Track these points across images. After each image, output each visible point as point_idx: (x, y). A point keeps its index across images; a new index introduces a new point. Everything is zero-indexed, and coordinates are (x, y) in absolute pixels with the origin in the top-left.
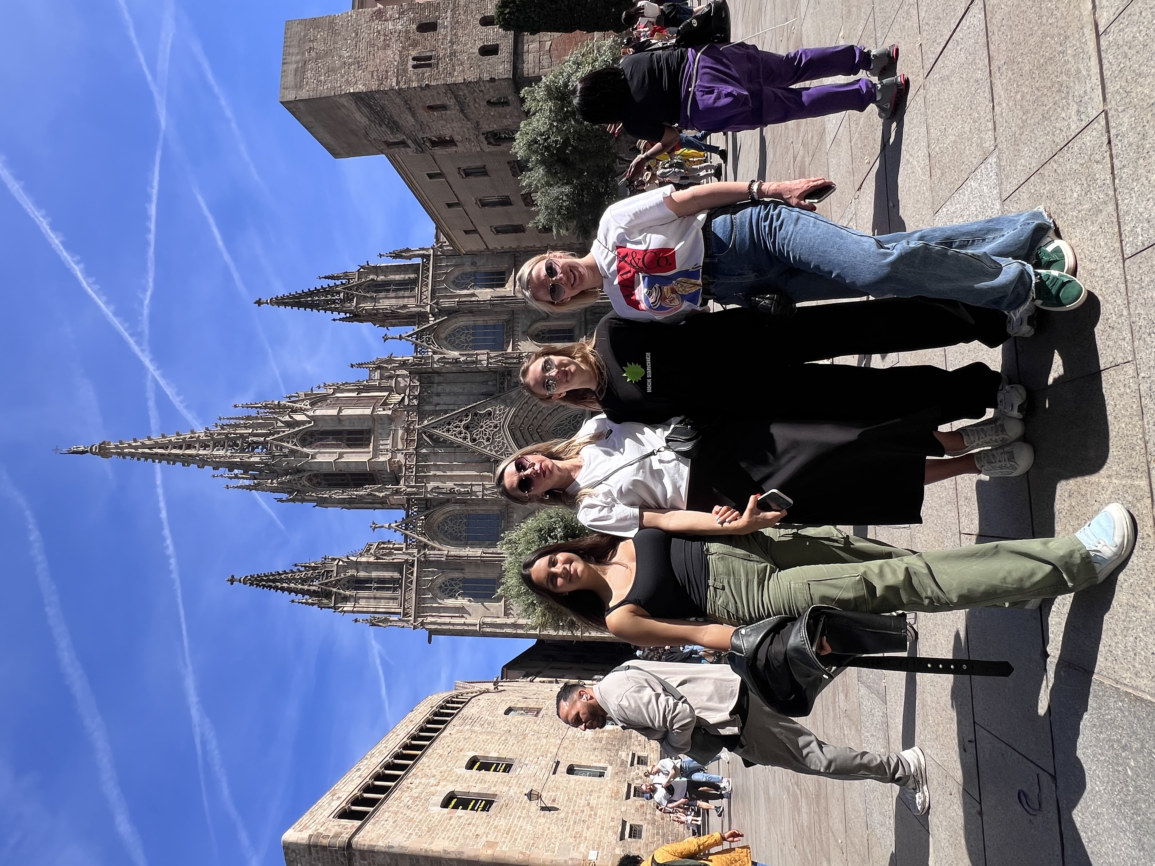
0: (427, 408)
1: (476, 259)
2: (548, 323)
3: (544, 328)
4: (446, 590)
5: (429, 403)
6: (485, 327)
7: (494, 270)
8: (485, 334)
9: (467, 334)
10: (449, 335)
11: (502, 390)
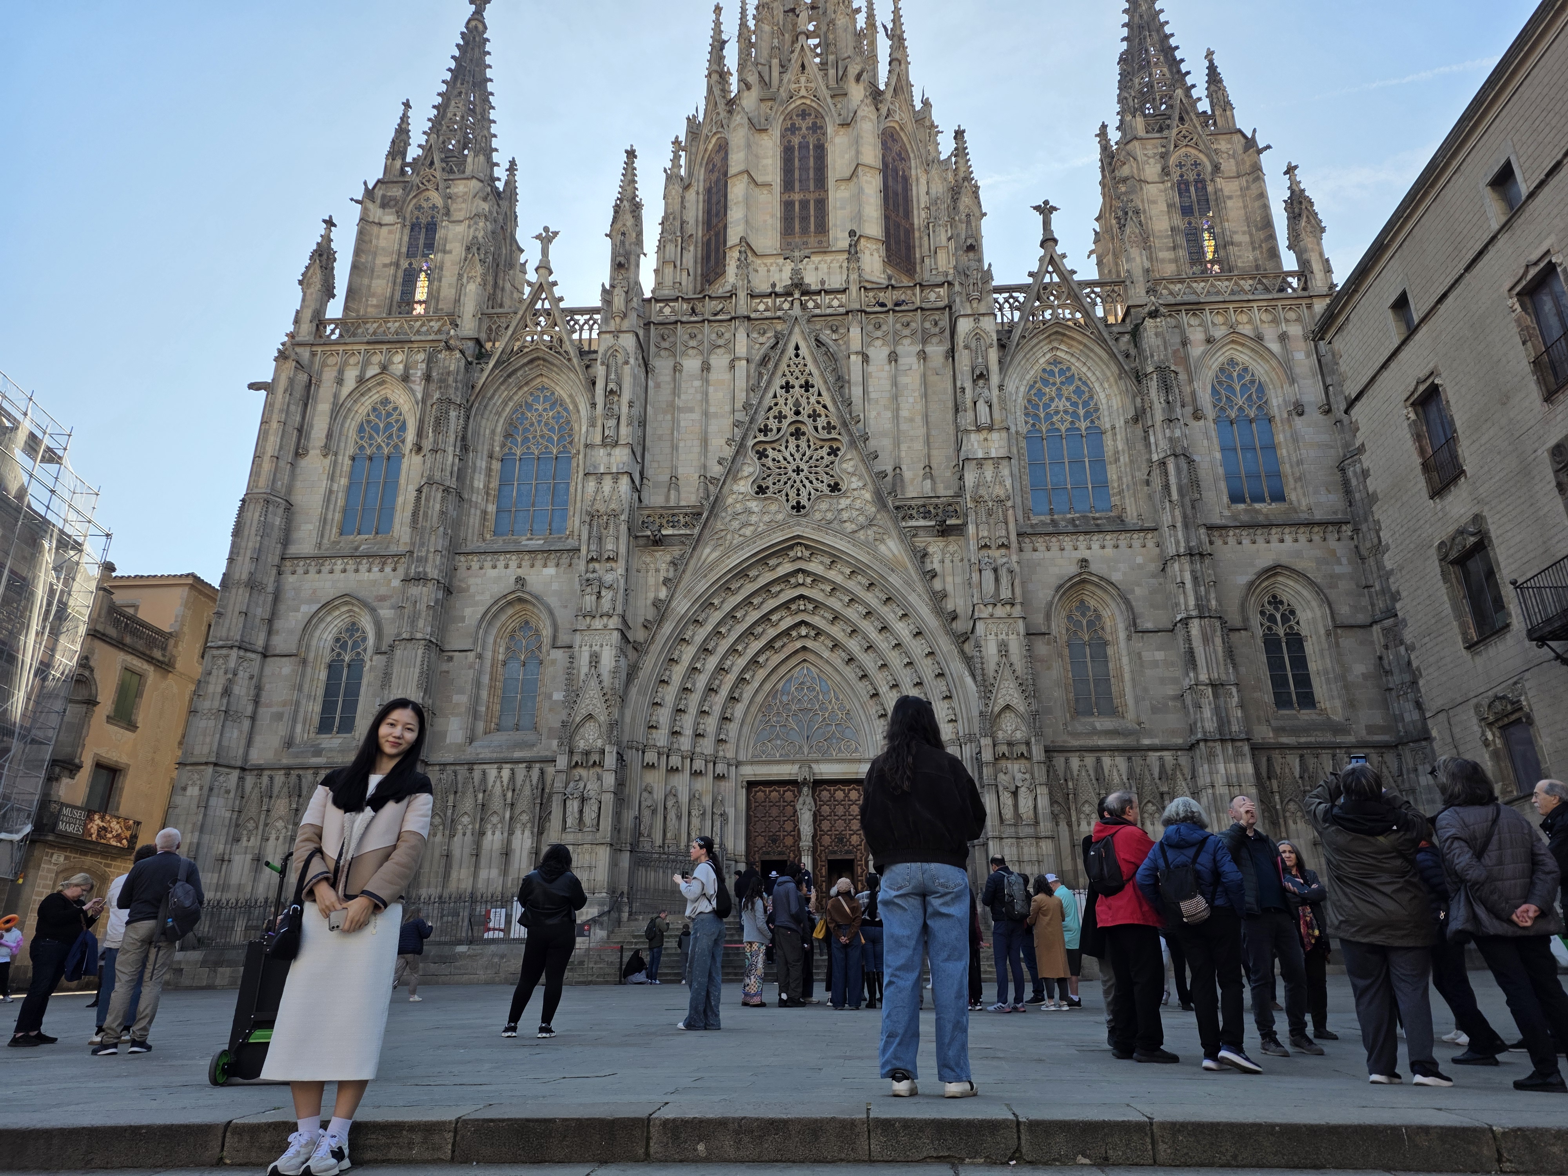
0: (855, 333)
1: (1314, 415)
2: (1122, 635)
3: (1108, 624)
4: (378, 416)
5: (868, 339)
6: (1099, 463)
7: (1286, 469)
8: (1077, 462)
9: (1075, 414)
10: (1069, 369)
11: (903, 511)
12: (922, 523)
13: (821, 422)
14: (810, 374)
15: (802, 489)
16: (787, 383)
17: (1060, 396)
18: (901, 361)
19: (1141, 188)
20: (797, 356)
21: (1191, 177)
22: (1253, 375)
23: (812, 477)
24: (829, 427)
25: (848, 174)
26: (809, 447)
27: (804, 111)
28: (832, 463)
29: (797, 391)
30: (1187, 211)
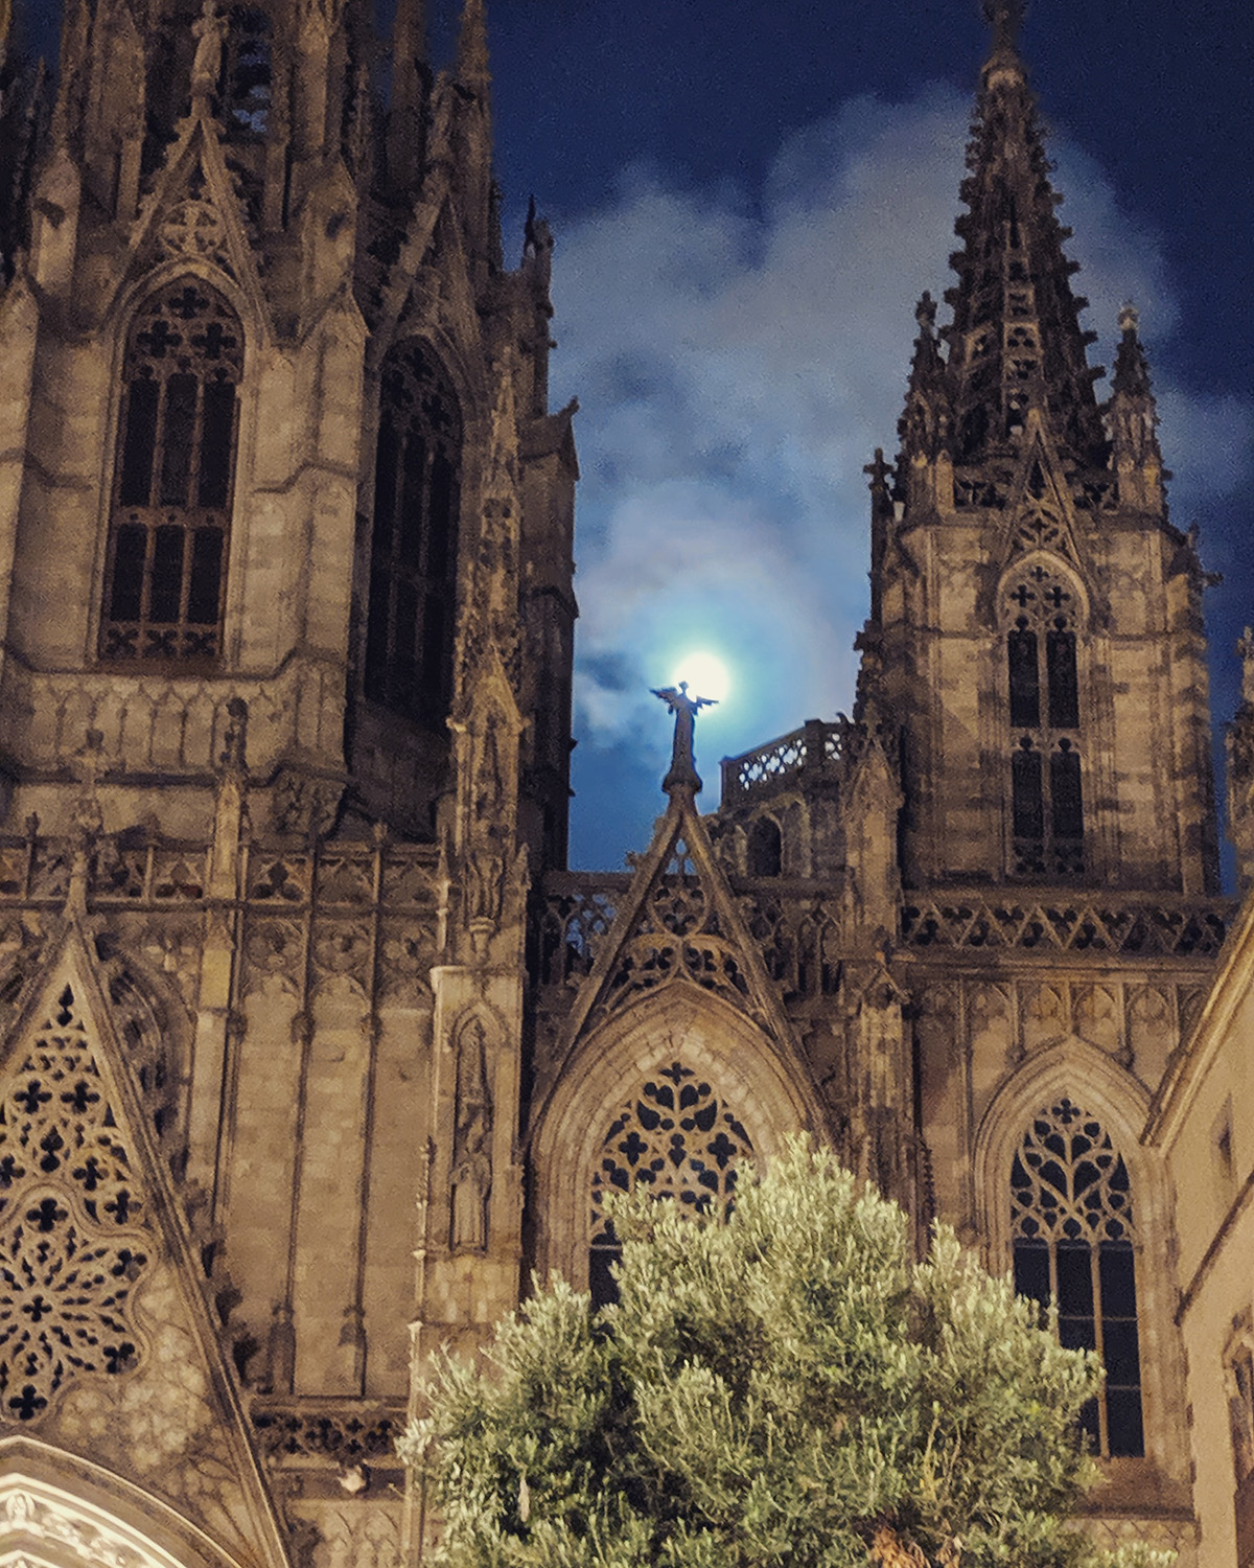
5: (247, 976)
11: (274, 1430)
12: (315, 1461)
13: (107, 1191)
14: (93, 1069)
15: (42, 1357)
16: (34, 1086)
17: (677, 1157)
18: (321, 1037)
19: (925, 650)
20: (64, 1019)
21: (1040, 627)
22: (1107, 1144)
23: (69, 1328)
24: (121, 1207)
25: (281, 477)
26: (71, 1249)
27: (190, 291)
28: (122, 1295)
29: (54, 1111)
30: (1022, 710)
